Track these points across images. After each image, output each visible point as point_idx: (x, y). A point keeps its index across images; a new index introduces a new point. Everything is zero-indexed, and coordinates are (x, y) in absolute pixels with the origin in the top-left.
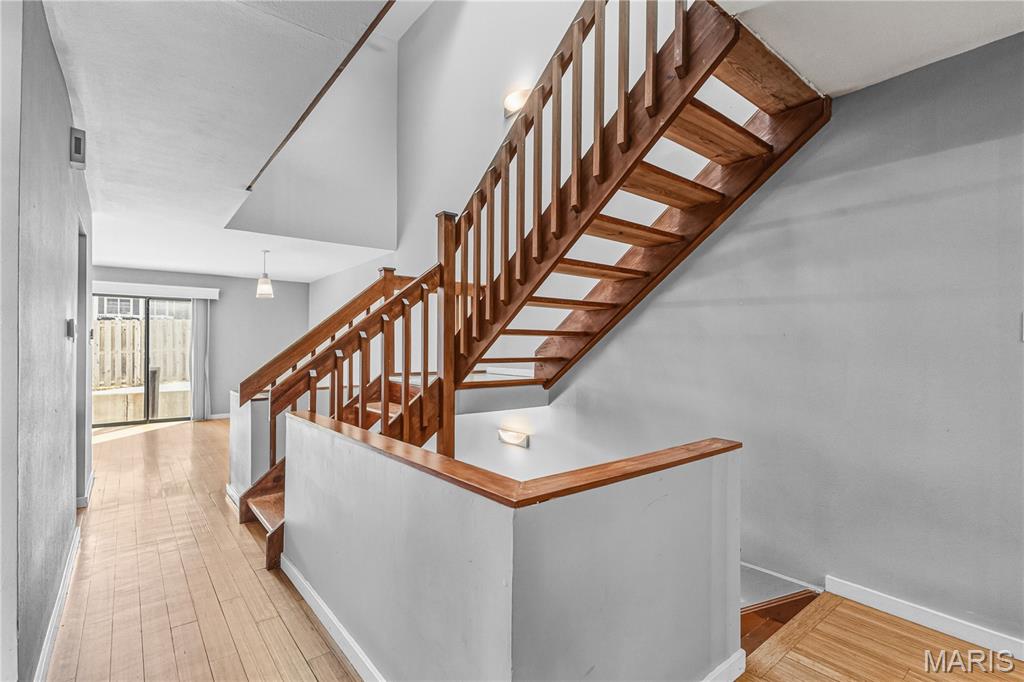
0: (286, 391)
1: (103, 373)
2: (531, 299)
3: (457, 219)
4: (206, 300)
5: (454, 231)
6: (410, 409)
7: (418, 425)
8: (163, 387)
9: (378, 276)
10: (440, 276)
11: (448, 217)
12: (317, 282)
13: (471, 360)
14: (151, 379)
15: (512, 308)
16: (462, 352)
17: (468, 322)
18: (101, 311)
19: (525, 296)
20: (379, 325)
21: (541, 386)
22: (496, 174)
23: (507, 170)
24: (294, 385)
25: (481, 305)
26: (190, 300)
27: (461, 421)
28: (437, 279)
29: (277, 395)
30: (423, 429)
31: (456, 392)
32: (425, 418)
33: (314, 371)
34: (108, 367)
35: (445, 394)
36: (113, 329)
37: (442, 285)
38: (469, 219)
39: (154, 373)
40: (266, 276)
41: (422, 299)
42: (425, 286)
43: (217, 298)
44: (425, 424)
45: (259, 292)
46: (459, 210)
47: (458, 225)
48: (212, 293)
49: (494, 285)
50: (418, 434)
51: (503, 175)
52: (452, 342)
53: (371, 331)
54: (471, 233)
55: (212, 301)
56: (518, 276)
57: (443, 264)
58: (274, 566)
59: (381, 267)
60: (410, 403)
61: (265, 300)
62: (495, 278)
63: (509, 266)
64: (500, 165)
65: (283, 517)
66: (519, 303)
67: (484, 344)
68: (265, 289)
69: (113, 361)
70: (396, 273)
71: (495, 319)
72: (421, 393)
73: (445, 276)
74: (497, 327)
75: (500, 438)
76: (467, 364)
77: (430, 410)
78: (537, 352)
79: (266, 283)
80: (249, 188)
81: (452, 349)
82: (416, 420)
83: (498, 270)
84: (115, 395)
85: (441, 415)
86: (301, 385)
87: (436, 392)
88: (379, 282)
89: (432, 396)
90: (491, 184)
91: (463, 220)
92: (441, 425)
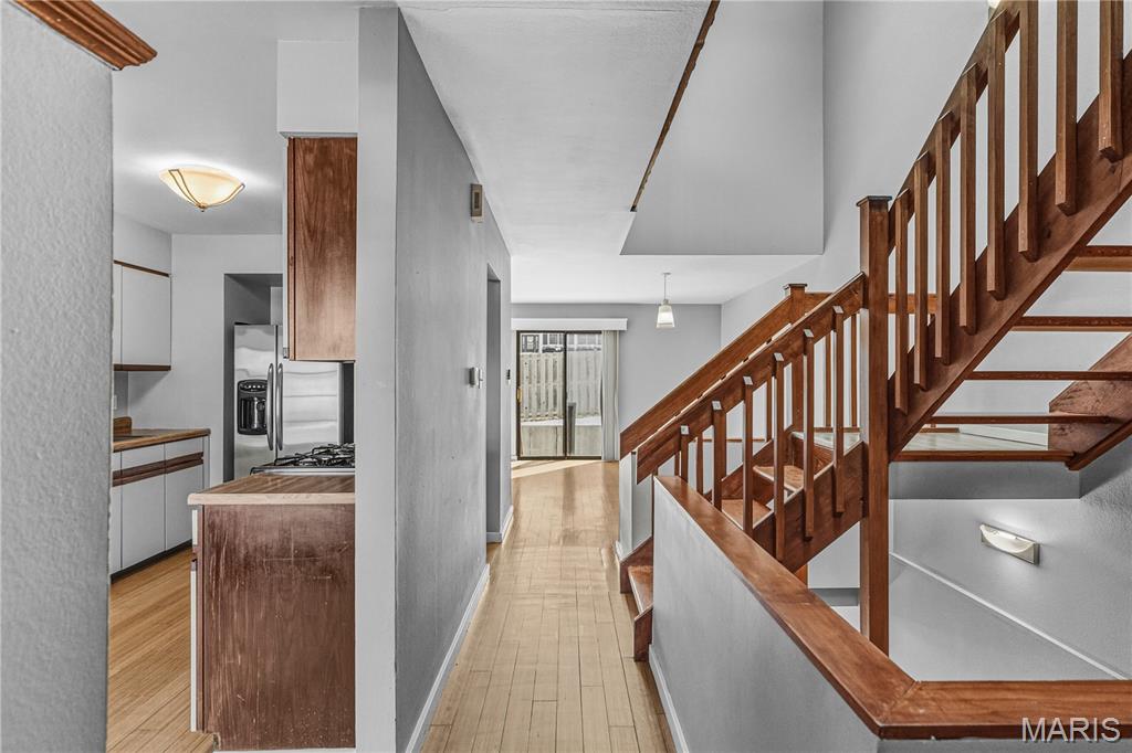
0: (653, 451)
1: (539, 404)
2: (1020, 321)
3: (890, 203)
4: (615, 331)
5: (886, 222)
6: (816, 486)
7: (829, 508)
8: (579, 422)
9: (783, 295)
10: (865, 292)
11: (875, 204)
12: (731, 302)
13: (914, 420)
14: (568, 413)
15: (983, 338)
16: (898, 406)
17: (906, 359)
18: (545, 343)
19: (1006, 316)
20: (770, 368)
21: (1063, 464)
22: (953, 124)
23: (972, 112)
24: (664, 442)
25: (927, 334)
26: (600, 332)
27: (899, 510)
28: (858, 297)
29: (643, 455)
30: (837, 515)
31: (892, 465)
32: (840, 499)
33: (686, 428)
34: (543, 399)
35: (872, 467)
36: (547, 360)
37: (865, 305)
38: (907, 200)
39: (571, 408)
40: (666, 302)
41: (834, 328)
42: (838, 310)
43: (625, 328)
44: (840, 508)
45: (659, 321)
46: (892, 189)
47: (892, 214)
48: (620, 324)
49: (950, 303)
50: (828, 523)
51: (963, 123)
52: (883, 390)
53: (759, 375)
54: (912, 225)
55: (620, 331)
56: (991, 285)
57: (867, 273)
58: (642, 658)
59: (786, 283)
60: (815, 477)
61: (666, 330)
62: (951, 292)
63: (975, 270)
64: (959, 107)
65: (652, 601)
66: (994, 330)
67: (933, 396)
68: (665, 317)
69: (547, 393)
70: (807, 290)
71: (952, 355)
72: (833, 463)
73: (871, 291)
74: (956, 369)
75: (983, 540)
76: (906, 424)
77: (848, 487)
78: (1054, 405)
79: (667, 311)
80: (633, 209)
81: (883, 401)
82: (825, 502)
83: (956, 279)
84: (548, 427)
85: (865, 498)
86: (671, 444)
87: (857, 464)
88: (783, 304)
89: (851, 469)
90: (944, 141)
91: (898, 204)
92: (865, 514)
